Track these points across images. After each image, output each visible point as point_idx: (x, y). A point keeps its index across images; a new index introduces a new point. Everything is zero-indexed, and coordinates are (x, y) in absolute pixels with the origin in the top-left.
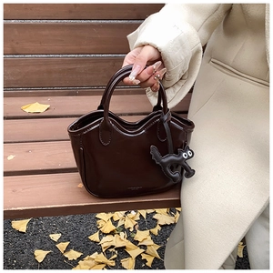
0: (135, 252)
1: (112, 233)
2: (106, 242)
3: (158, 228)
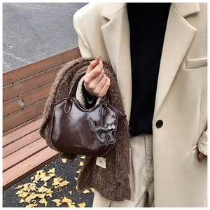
0: (42, 196)
1: (28, 195)
2: (28, 200)
3: (46, 183)
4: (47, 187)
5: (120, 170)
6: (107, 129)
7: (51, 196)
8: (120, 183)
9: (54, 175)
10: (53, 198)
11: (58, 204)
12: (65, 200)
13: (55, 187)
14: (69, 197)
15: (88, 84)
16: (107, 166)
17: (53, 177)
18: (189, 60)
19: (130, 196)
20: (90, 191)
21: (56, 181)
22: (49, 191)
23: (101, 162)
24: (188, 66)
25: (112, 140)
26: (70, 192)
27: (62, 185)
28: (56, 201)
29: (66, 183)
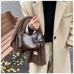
0: (2, 70)
4: (3, 66)
5: (43, 55)
6: (40, 41)
7: (5, 69)
8: (43, 59)
9: (4, 61)
10: (7, 70)
11: (9, 71)
12: (11, 69)
13: (6, 66)
14: (12, 68)
15: (33, 25)
16: (38, 54)
17: (4, 62)
18: (64, 15)
19: (46, 63)
20: (20, 64)
21: (6, 63)
22: (4, 67)
23: (35, 53)
24: (64, 18)
25: (42, 45)
26: (12, 66)
27: (8, 64)
28: (8, 70)
29: (10, 63)
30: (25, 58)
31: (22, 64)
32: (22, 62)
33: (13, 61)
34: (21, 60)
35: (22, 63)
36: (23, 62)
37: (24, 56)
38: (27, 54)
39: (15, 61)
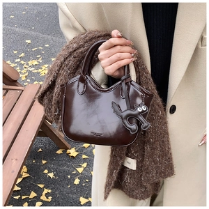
18: (205, 36)
23: (128, 163)
24: (204, 44)
30: (51, 175)
31: (50, 198)
32: (46, 191)
33: (17, 197)
34: (41, 186)
35: (47, 195)
36: (50, 191)
37: (46, 171)
38: (51, 164)
39: (23, 197)
